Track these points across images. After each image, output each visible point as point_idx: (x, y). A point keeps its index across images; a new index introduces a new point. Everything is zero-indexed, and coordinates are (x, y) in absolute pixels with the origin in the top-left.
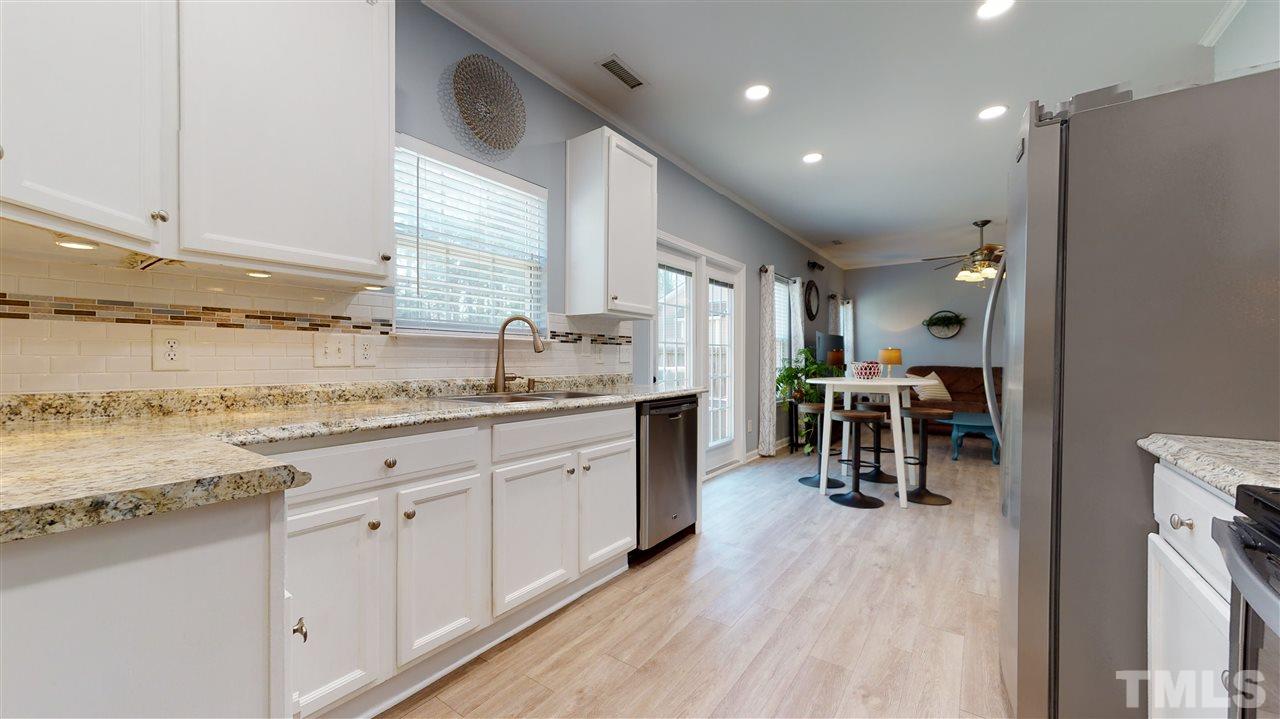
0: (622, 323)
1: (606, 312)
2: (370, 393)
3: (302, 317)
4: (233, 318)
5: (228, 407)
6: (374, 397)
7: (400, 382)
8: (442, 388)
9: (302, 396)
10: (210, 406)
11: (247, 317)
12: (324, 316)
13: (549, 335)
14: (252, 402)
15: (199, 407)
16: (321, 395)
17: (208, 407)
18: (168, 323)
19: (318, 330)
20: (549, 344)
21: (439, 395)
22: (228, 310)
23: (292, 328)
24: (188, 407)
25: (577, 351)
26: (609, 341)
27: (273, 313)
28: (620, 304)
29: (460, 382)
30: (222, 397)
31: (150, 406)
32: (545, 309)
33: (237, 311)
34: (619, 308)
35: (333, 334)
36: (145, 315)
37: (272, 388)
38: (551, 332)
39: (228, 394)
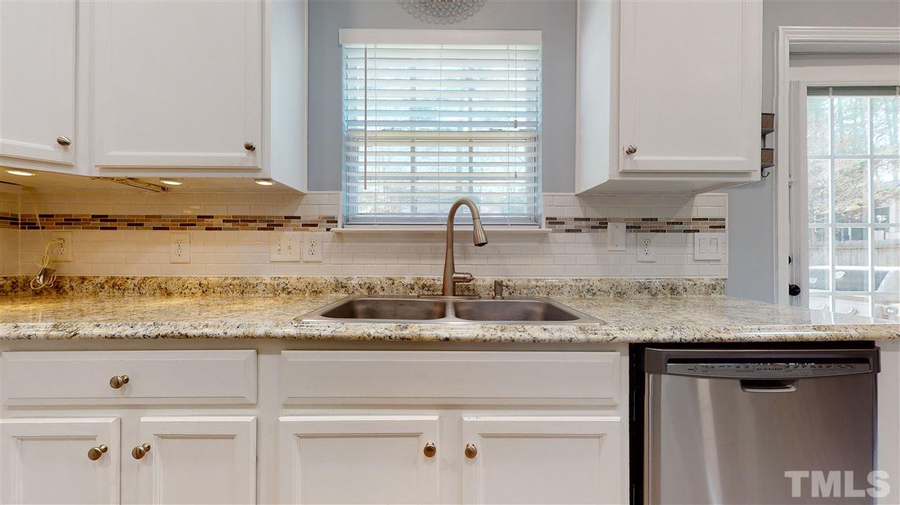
0: (699, 199)
1: (618, 178)
2: (310, 287)
3: (262, 219)
4: (215, 223)
5: (204, 292)
6: (313, 292)
7: (341, 277)
10: (193, 290)
11: (224, 221)
12: (278, 217)
13: (544, 221)
14: (219, 289)
15: (187, 291)
16: (268, 287)
17: (192, 291)
18: (178, 229)
19: (273, 229)
20: (545, 235)
22: (212, 217)
23: (252, 229)
24: (180, 290)
25: (597, 244)
26: (666, 227)
27: (241, 217)
28: (643, 160)
29: (408, 280)
30: (200, 284)
31: (161, 288)
33: (217, 217)
34: (641, 168)
35: (287, 233)
36: (168, 224)
37: (234, 278)
38: (547, 219)
39: (204, 282)
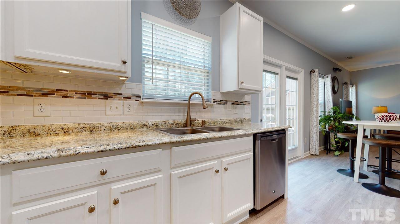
1: (238, 90)
2: (129, 126)
3: (100, 94)
4: (70, 94)
5: (65, 132)
6: (131, 129)
7: (144, 122)
8: (163, 124)
9: (99, 128)
10: (57, 132)
11: (76, 93)
12: (110, 93)
14: (76, 130)
15: (52, 133)
16: (107, 127)
17: (56, 132)
18: (40, 96)
19: (107, 99)
20: (212, 105)
21: (161, 127)
22: (67, 91)
23: (96, 98)
24: (46, 132)
25: (225, 108)
26: (240, 104)
27: (87, 92)
28: (245, 85)
29: (171, 122)
30: (62, 128)
31: (29, 132)
32: (210, 90)
33: (71, 91)
34: (244, 88)
35: (114, 101)
36: (30, 93)
37: (85, 124)
38: (213, 100)
39: (65, 127)
